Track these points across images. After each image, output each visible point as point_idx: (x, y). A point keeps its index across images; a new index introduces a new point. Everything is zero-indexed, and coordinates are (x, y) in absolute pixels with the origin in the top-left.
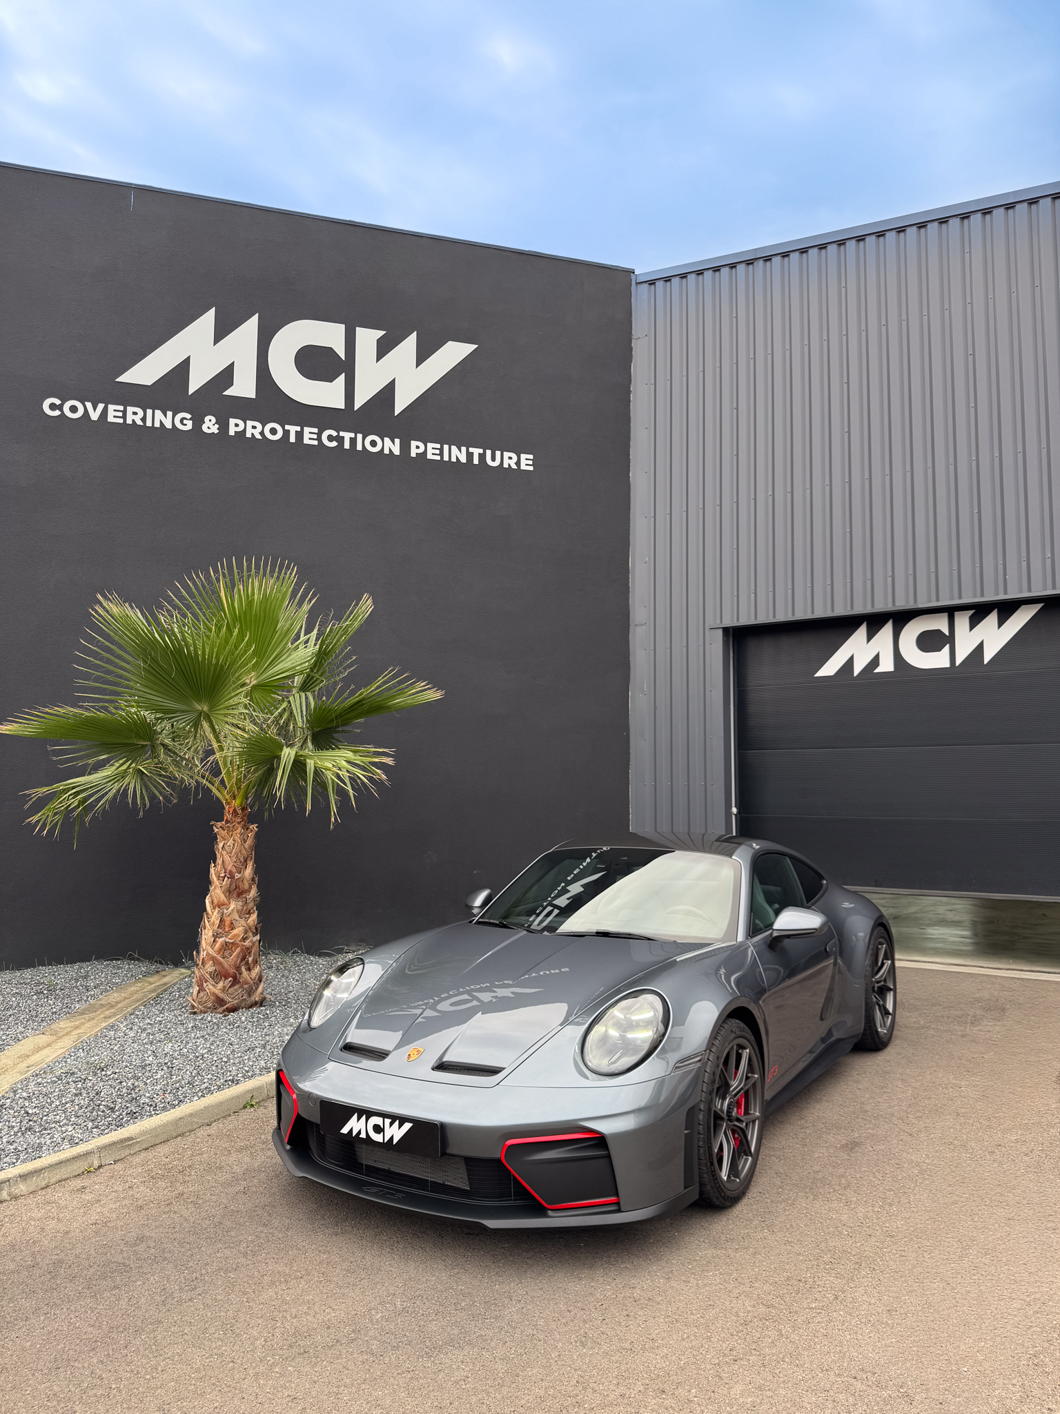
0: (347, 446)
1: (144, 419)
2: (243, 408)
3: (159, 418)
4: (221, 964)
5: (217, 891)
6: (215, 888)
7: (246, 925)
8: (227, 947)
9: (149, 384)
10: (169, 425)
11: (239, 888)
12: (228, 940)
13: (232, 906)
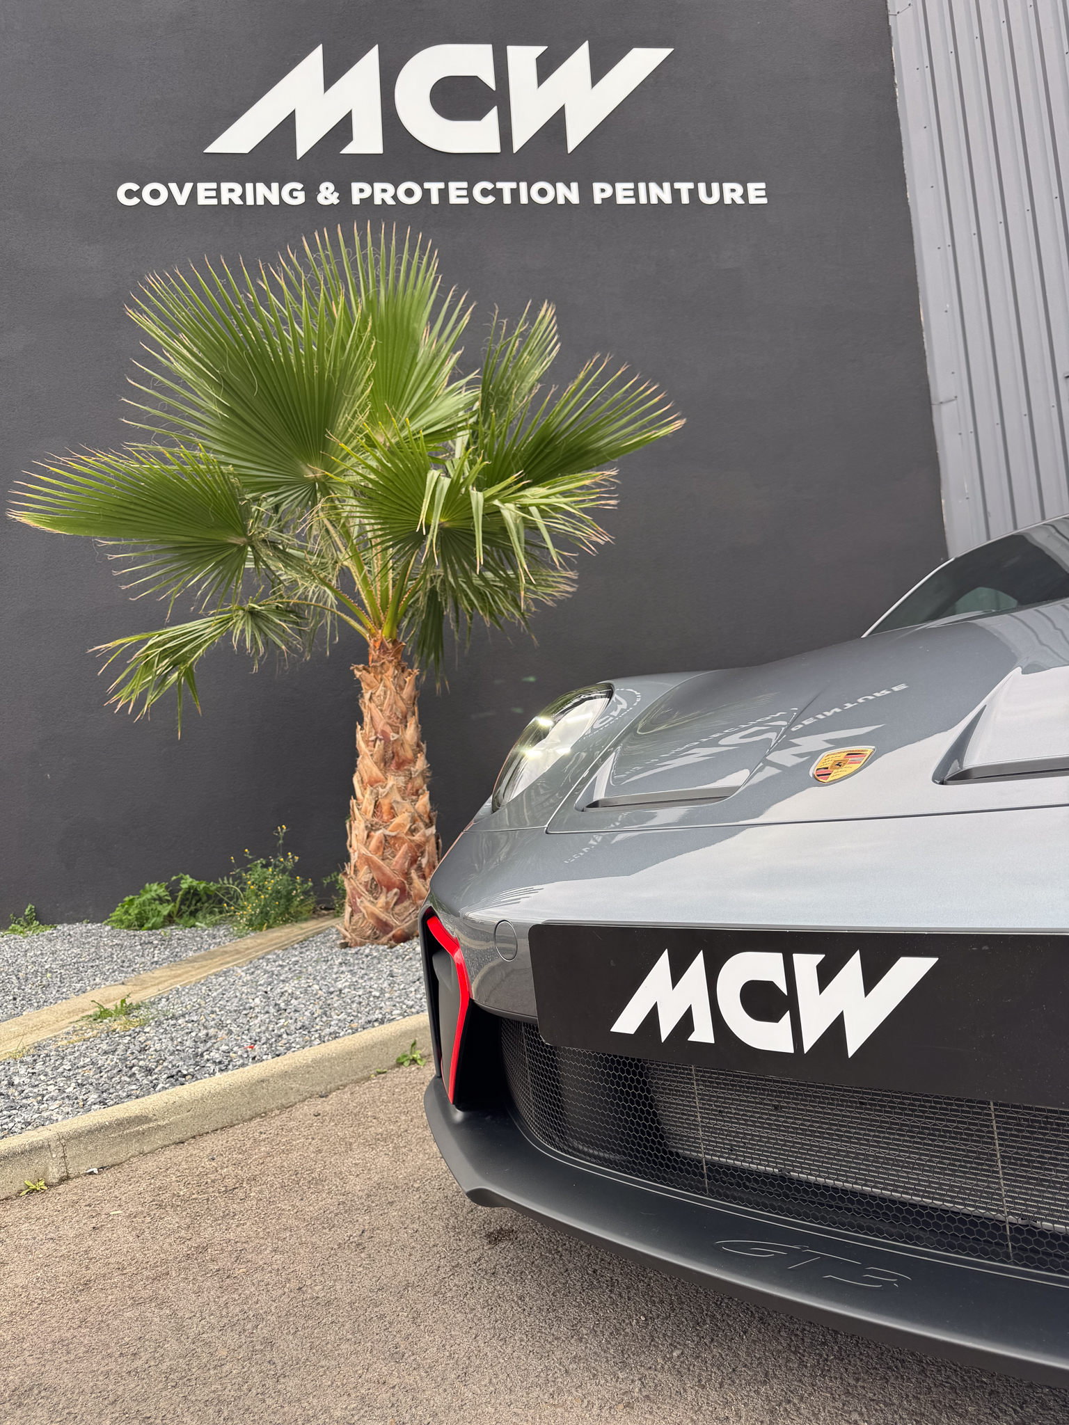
0: (507, 199)
1: (243, 197)
2: (369, 168)
3: (263, 194)
4: (379, 868)
5: (367, 765)
6: (363, 757)
7: (413, 811)
8: (387, 842)
9: (247, 151)
10: (275, 201)
11: (398, 755)
12: (387, 832)
13: (391, 781)
